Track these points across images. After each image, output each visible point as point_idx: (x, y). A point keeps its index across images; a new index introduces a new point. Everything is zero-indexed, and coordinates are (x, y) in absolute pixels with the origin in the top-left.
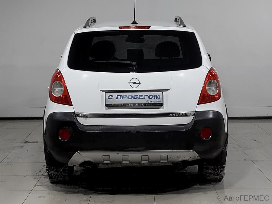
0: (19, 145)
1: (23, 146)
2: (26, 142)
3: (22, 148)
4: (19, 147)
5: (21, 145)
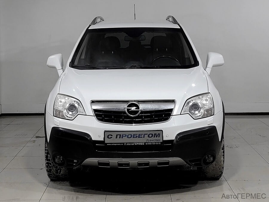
0: (31, 140)
1: (34, 141)
2: (37, 137)
3: (34, 142)
4: (31, 141)
5: (33, 140)
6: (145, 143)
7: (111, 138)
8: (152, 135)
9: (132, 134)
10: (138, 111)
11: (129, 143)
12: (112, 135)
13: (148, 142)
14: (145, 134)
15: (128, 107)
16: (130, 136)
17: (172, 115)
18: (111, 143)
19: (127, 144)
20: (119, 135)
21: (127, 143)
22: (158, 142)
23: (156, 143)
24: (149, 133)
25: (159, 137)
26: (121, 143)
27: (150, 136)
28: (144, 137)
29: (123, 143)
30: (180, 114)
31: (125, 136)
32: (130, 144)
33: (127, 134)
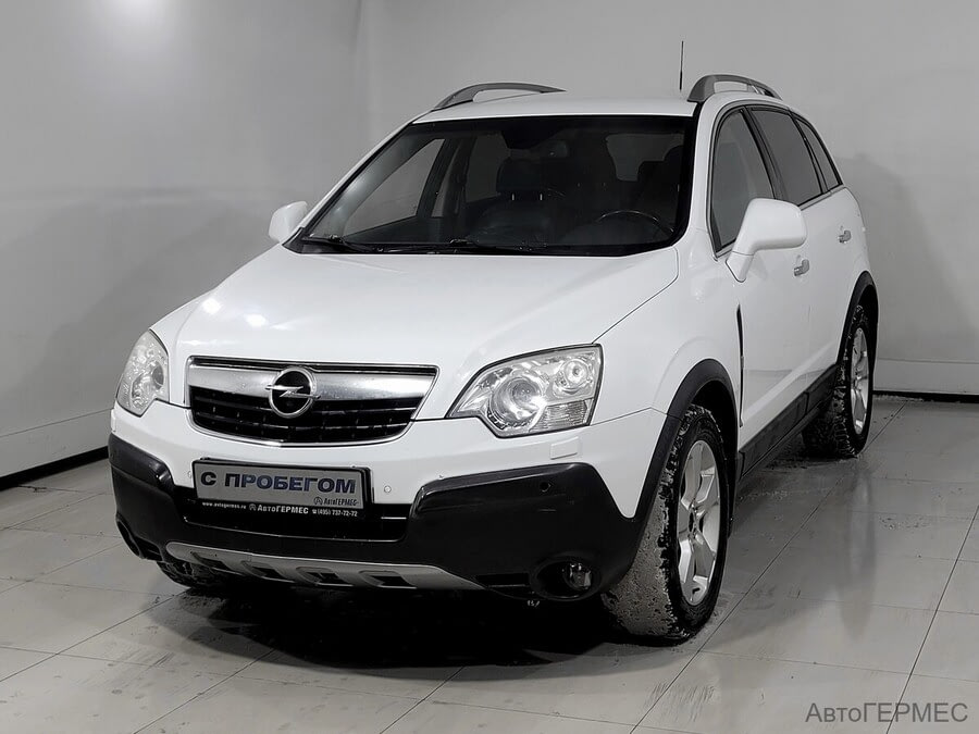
6: (311, 508)
7: (212, 483)
8: (331, 481)
9: (273, 473)
10: (305, 400)
11: (263, 505)
12: (213, 476)
13: (319, 504)
14: (309, 480)
15: (277, 383)
16: (265, 482)
17: (414, 420)
18: (214, 501)
19: (257, 507)
20: (233, 475)
21: (257, 504)
22: (350, 510)
23: (342, 509)
24: (320, 475)
25: (352, 492)
26: (240, 503)
27: (326, 485)
28: (307, 489)
29: (247, 504)
30: (445, 418)
31: (250, 482)
32: (265, 509)
33: (257, 473)
